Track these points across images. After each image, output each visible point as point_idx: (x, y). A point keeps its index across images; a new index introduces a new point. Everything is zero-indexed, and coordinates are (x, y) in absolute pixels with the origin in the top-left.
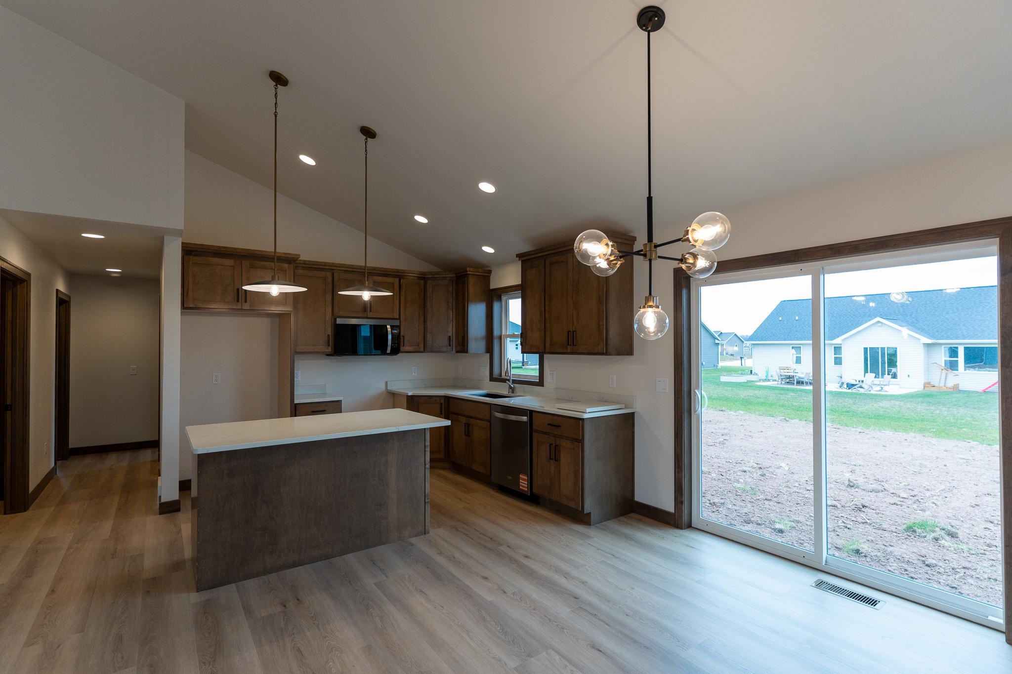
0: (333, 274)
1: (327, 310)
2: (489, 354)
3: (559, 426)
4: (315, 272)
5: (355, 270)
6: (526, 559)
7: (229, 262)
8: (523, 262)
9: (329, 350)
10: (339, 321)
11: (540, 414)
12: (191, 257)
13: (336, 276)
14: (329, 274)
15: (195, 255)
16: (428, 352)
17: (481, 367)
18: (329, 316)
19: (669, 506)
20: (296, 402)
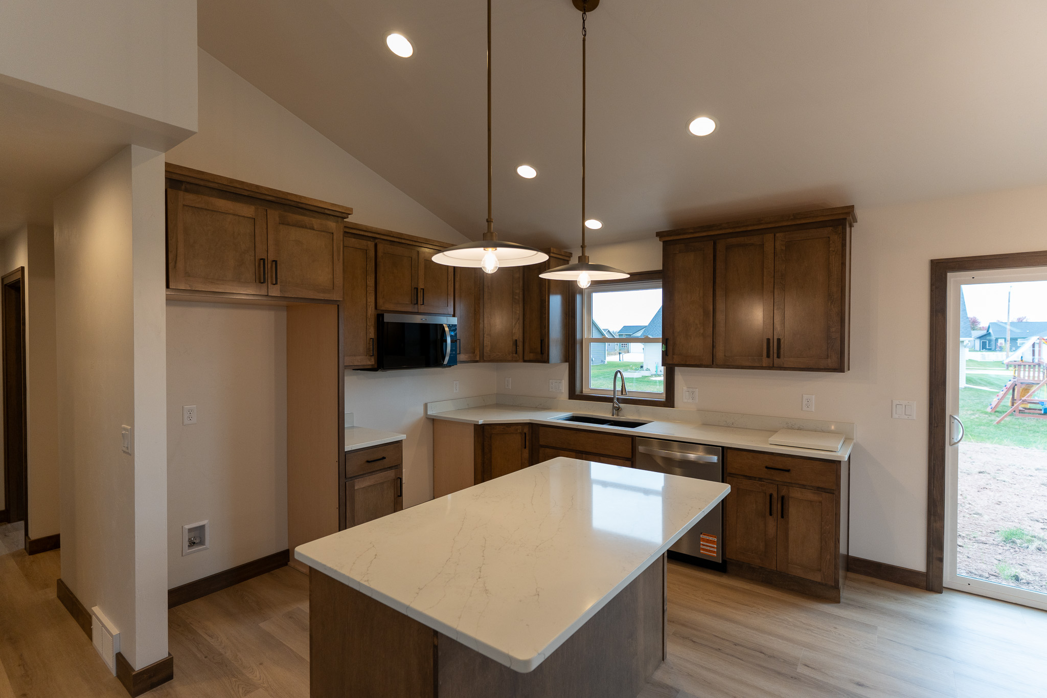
0: (376, 245)
1: (369, 300)
2: (567, 364)
3: (788, 471)
4: (353, 240)
5: (403, 241)
6: (860, 687)
7: (247, 210)
8: (666, 245)
9: (371, 362)
10: (388, 318)
11: (745, 453)
12: (181, 193)
13: (380, 247)
14: (371, 245)
15: (186, 190)
16: (484, 361)
17: (551, 381)
18: (371, 311)
19: (916, 562)
20: (347, 448)
